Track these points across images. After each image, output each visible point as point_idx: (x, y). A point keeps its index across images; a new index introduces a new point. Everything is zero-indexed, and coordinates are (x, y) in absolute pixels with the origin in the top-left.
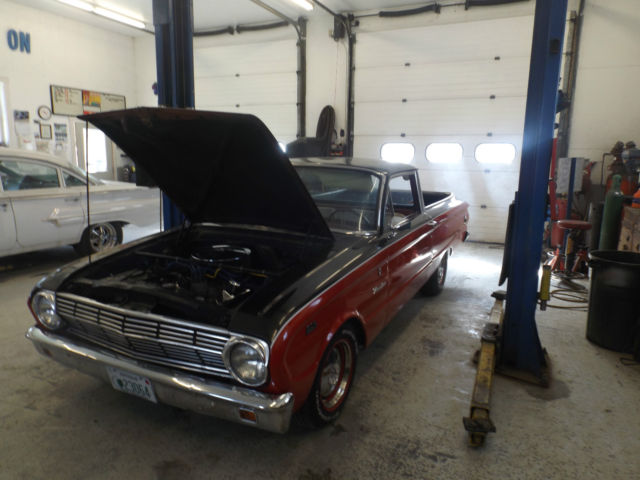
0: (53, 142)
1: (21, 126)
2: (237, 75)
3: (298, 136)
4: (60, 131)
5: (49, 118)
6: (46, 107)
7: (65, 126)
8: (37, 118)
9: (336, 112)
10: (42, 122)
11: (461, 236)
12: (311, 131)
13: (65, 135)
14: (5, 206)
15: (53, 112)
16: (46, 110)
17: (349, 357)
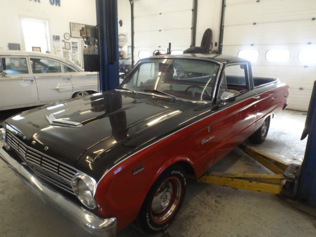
0: (71, 51)
1: (56, 43)
2: (160, 14)
3: (191, 46)
4: (74, 46)
5: (69, 39)
6: (67, 33)
7: (77, 43)
8: (64, 39)
9: (213, 32)
10: (66, 41)
11: (282, 106)
12: (198, 44)
13: (77, 48)
14: (32, 81)
15: (71, 36)
16: (68, 35)
17: (179, 190)
